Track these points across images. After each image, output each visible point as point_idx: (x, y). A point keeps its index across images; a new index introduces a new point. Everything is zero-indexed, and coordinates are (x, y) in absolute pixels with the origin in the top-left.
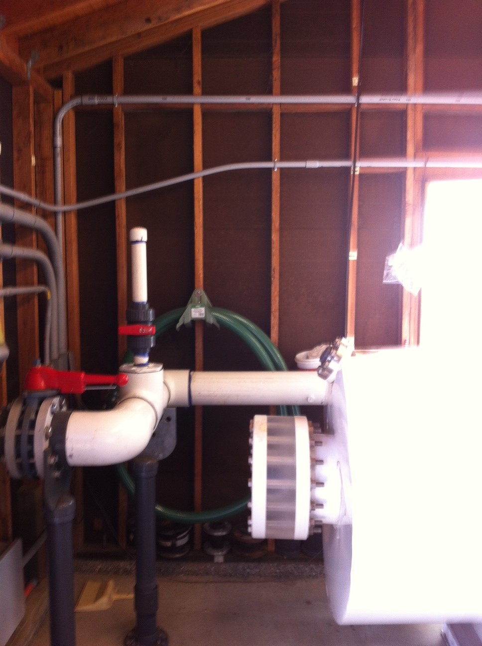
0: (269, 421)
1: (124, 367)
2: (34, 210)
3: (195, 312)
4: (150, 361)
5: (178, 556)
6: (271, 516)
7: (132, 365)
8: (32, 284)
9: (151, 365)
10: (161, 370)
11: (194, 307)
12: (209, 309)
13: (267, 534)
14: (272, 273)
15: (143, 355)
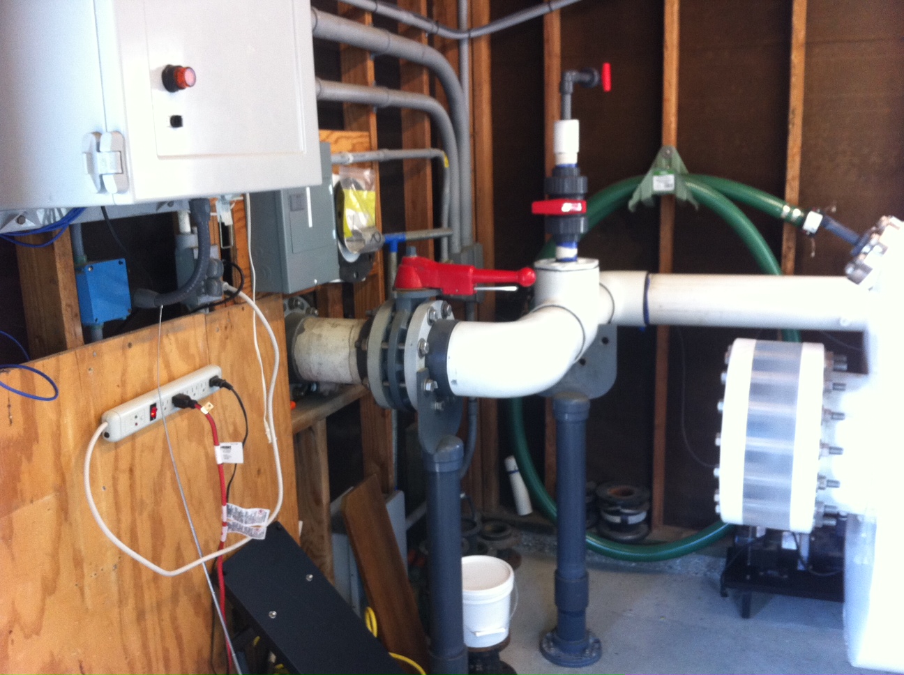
0: (757, 348)
1: (542, 263)
2: (425, 36)
3: (658, 181)
4: (581, 254)
5: (629, 537)
6: (751, 493)
7: (554, 260)
8: (423, 147)
9: (582, 261)
10: (596, 267)
11: (657, 174)
12: (680, 177)
13: (744, 518)
14: (791, 116)
15: (568, 245)
